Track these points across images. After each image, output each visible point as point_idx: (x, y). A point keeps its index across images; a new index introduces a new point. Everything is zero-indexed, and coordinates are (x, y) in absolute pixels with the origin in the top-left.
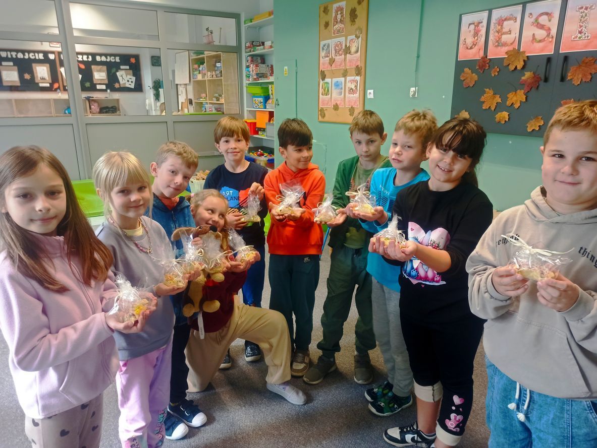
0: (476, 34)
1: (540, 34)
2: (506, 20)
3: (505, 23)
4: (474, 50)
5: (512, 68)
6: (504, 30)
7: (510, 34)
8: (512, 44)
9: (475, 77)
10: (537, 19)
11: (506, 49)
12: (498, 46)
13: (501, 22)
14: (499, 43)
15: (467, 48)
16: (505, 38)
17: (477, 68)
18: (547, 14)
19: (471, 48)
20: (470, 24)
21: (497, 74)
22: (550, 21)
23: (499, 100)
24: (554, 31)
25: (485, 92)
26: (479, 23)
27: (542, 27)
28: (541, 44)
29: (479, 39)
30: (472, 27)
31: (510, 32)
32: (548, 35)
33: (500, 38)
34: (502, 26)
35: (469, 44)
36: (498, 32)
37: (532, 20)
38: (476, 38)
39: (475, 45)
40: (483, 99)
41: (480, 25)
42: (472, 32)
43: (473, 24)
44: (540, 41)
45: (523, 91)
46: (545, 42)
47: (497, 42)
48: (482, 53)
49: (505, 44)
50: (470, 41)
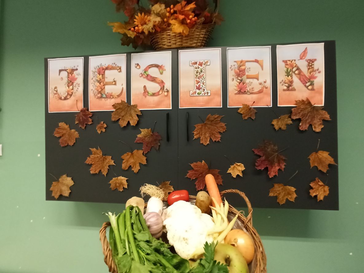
0: (71, 82)
1: (153, 87)
2: (107, 68)
3: (107, 72)
4: (70, 101)
5: (123, 124)
6: (106, 80)
7: (115, 84)
8: (119, 96)
9: (75, 134)
10: (146, 70)
11: (112, 101)
12: (101, 97)
13: (102, 71)
14: (101, 94)
15: (61, 99)
16: (108, 89)
17: (76, 122)
18: (157, 66)
19: (66, 99)
20: (60, 71)
21: (104, 130)
22: (161, 73)
23: (112, 163)
24: (168, 85)
25: (91, 153)
26: (73, 70)
27: (153, 79)
28: (156, 98)
29: (75, 89)
30: (64, 74)
31: (115, 83)
32: (163, 88)
33: (102, 89)
34: (103, 75)
35: (63, 94)
36: (99, 82)
37: (141, 71)
38: (71, 87)
39: (71, 95)
40: (89, 161)
41: (75, 72)
42: (66, 80)
43: (66, 70)
44: (154, 95)
45: (141, 152)
46: (160, 96)
47: (100, 92)
48: (81, 106)
49: (110, 96)
50: (63, 90)
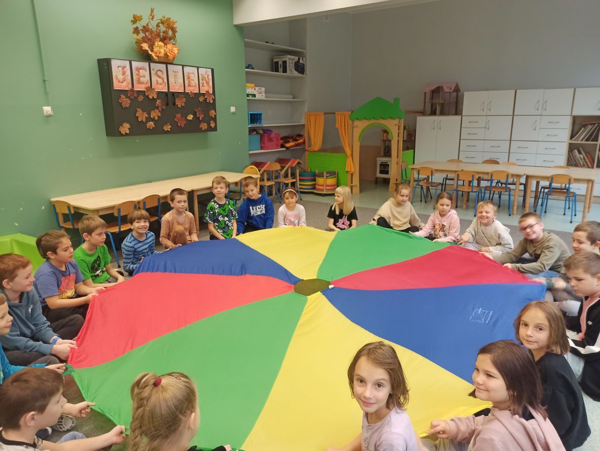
0: (124, 73)
1: (160, 81)
2: (140, 69)
3: (140, 70)
4: (124, 84)
5: (151, 97)
6: (141, 75)
8: (147, 83)
9: (129, 101)
10: (156, 73)
11: (145, 86)
13: (138, 69)
14: (139, 82)
15: (120, 82)
16: (142, 79)
17: (129, 95)
18: (161, 71)
19: (122, 82)
20: (118, 67)
21: (142, 100)
22: (162, 74)
23: (147, 116)
24: (166, 80)
25: (137, 111)
26: (124, 67)
27: (160, 77)
28: (161, 86)
29: (126, 77)
30: (120, 69)
31: (144, 76)
32: (163, 81)
33: (139, 79)
34: (139, 72)
35: (121, 80)
36: (138, 75)
37: (155, 72)
38: (124, 76)
39: (124, 81)
40: (137, 115)
42: (121, 72)
43: (121, 67)
44: (161, 84)
45: (158, 110)
46: (163, 85)
48: (130, 86)
49: (142, 83)
50: (121, 77)
